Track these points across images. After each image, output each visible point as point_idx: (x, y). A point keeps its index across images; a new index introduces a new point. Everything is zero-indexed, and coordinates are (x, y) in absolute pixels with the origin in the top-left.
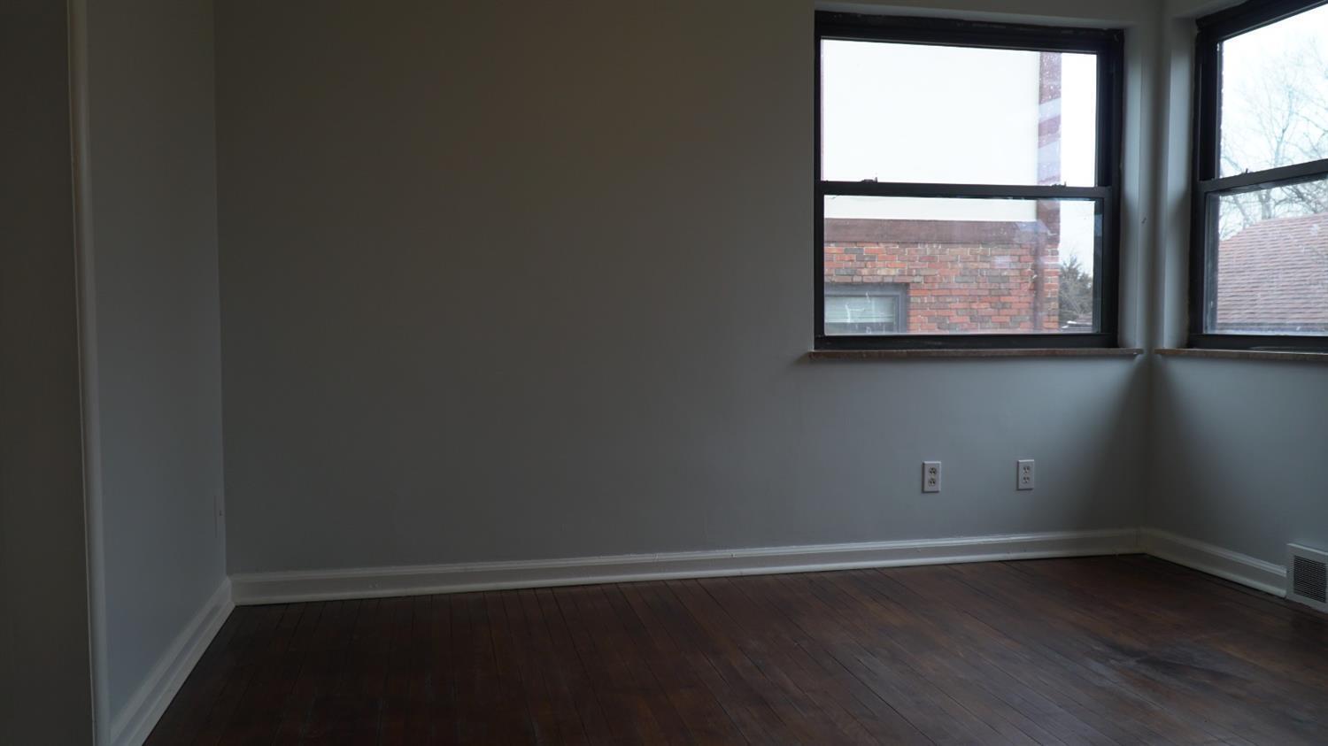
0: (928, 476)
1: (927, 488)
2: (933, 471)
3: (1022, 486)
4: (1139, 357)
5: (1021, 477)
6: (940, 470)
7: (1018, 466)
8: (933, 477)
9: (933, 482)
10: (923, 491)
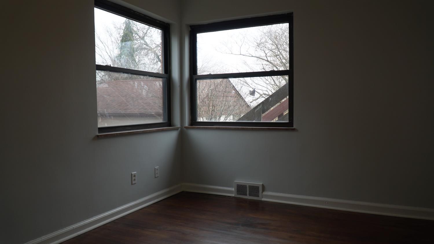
0: (133, 178)
1: (133, 183)
2: (135, 176)
3: (156, 176)
4: (179, 129)
5: (156, 173)
6: (136, 175)
7: (155, 169)
8: (135, 178)
9: (135, 180)
10: (132, 184)
